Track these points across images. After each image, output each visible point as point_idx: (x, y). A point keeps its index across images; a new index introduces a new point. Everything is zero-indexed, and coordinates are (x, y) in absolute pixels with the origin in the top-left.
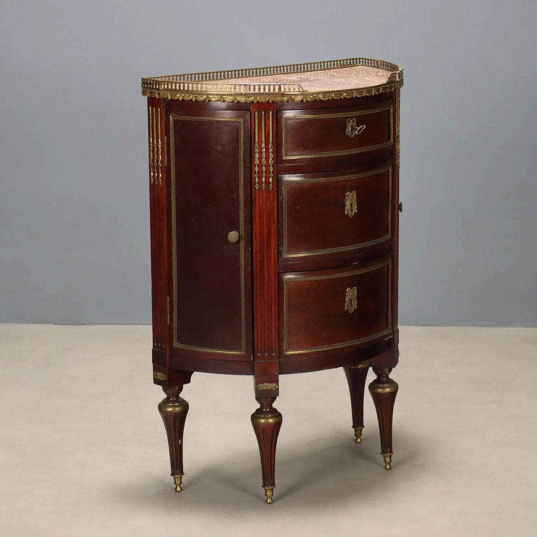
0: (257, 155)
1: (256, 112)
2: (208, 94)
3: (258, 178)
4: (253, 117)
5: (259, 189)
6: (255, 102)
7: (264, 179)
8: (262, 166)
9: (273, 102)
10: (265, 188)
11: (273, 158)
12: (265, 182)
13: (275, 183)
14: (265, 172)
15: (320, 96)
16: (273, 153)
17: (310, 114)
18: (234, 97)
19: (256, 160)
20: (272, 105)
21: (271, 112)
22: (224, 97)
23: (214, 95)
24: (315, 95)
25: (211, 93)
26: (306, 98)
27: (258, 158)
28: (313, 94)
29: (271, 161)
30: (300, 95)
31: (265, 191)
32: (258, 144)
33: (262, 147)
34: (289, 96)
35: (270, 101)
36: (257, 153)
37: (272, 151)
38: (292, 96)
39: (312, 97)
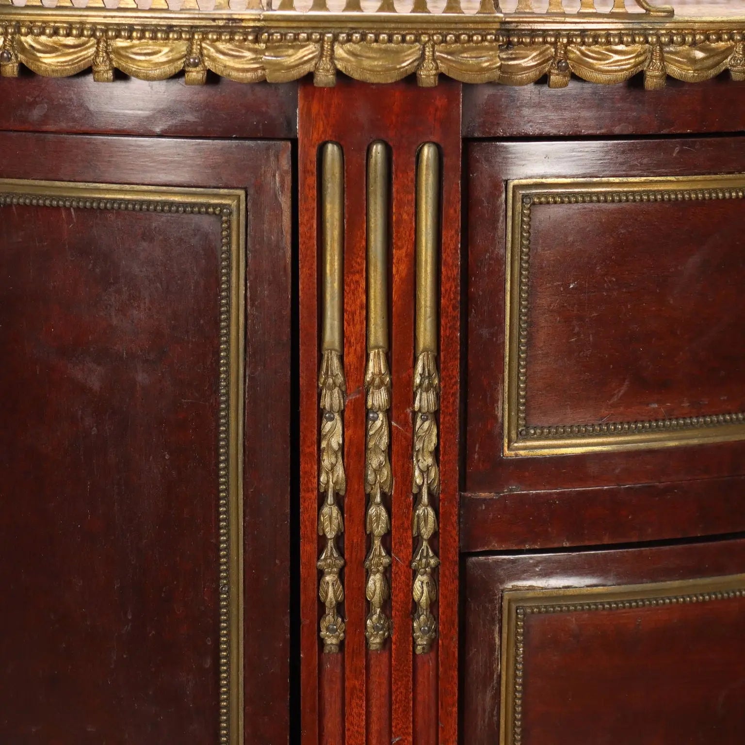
0: (334, 432)
1: (332, 150)
2: (18, 25)
3: (341, 574)
5: (341, 645)
6: (325, 77)
7: (375, 584)
8: (368, 500)
9: (442, 77)
10: (386, 642)
11: (436, 453)
12: (386, 604)
13: (450, 612)
14: (386, 539)
16: (436, 416)
17: (686, 168)
18: (182, 47)
19: (327, 462)
20: (440, 101)
21: (428, 152)
22: (120, 43)
23: (56, 32)
25: (39, 17)
26: (662, 59)
27: (342, 447)
28: (707, 38)
29: (425, 472)
30: (621, 42)
31: (385, 659)
32: (341, 359)
33: (369, 377)
34: (554, 44)
35: (423, 73)
36: (337, 416)
37: (432, 408)
38: (570, 42)
39: (699, 55)
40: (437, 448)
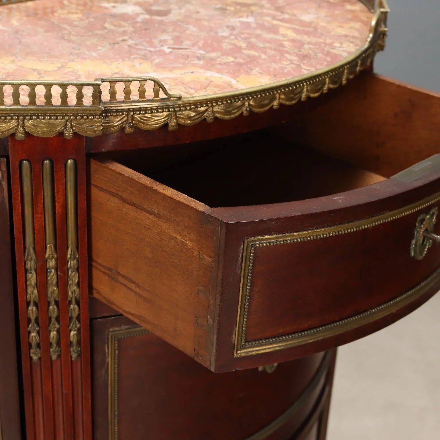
0: (32, 278)
1: (25, 163)
3: (38, 332)
4: (15, 177)
5: (40, 359)
6: (20, 135)
7: (53, 335)
8: (49, 303)
9: (76, 134)
10: (59, 356)
11: (78, 284)
12: (58, 343)
13: (86, 343)
14: (58, 319)
15: (216, 109)
16: (78, 269)
19: (29, 290)
20: (74, 142)
21: (70, 162)
24: (202, 109)
26: (176, 117)
27: (36, 284)
28: (197, 107)
29: (73, 292)
30: (158, 112)
31: (59, 362)
32: (34, 249)
33: (47, 256)
34: (127, 115)
35: (66, 133)
36: (33, 272)
37: (76, 267)
38: (134, 114)
39: (193, 114)
40: (78, 282)
